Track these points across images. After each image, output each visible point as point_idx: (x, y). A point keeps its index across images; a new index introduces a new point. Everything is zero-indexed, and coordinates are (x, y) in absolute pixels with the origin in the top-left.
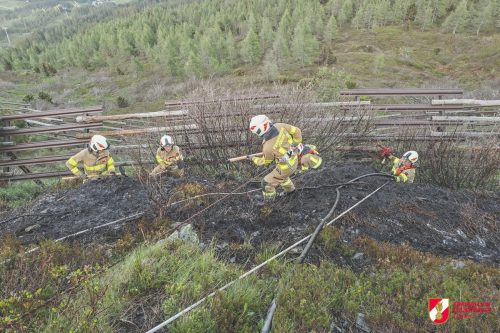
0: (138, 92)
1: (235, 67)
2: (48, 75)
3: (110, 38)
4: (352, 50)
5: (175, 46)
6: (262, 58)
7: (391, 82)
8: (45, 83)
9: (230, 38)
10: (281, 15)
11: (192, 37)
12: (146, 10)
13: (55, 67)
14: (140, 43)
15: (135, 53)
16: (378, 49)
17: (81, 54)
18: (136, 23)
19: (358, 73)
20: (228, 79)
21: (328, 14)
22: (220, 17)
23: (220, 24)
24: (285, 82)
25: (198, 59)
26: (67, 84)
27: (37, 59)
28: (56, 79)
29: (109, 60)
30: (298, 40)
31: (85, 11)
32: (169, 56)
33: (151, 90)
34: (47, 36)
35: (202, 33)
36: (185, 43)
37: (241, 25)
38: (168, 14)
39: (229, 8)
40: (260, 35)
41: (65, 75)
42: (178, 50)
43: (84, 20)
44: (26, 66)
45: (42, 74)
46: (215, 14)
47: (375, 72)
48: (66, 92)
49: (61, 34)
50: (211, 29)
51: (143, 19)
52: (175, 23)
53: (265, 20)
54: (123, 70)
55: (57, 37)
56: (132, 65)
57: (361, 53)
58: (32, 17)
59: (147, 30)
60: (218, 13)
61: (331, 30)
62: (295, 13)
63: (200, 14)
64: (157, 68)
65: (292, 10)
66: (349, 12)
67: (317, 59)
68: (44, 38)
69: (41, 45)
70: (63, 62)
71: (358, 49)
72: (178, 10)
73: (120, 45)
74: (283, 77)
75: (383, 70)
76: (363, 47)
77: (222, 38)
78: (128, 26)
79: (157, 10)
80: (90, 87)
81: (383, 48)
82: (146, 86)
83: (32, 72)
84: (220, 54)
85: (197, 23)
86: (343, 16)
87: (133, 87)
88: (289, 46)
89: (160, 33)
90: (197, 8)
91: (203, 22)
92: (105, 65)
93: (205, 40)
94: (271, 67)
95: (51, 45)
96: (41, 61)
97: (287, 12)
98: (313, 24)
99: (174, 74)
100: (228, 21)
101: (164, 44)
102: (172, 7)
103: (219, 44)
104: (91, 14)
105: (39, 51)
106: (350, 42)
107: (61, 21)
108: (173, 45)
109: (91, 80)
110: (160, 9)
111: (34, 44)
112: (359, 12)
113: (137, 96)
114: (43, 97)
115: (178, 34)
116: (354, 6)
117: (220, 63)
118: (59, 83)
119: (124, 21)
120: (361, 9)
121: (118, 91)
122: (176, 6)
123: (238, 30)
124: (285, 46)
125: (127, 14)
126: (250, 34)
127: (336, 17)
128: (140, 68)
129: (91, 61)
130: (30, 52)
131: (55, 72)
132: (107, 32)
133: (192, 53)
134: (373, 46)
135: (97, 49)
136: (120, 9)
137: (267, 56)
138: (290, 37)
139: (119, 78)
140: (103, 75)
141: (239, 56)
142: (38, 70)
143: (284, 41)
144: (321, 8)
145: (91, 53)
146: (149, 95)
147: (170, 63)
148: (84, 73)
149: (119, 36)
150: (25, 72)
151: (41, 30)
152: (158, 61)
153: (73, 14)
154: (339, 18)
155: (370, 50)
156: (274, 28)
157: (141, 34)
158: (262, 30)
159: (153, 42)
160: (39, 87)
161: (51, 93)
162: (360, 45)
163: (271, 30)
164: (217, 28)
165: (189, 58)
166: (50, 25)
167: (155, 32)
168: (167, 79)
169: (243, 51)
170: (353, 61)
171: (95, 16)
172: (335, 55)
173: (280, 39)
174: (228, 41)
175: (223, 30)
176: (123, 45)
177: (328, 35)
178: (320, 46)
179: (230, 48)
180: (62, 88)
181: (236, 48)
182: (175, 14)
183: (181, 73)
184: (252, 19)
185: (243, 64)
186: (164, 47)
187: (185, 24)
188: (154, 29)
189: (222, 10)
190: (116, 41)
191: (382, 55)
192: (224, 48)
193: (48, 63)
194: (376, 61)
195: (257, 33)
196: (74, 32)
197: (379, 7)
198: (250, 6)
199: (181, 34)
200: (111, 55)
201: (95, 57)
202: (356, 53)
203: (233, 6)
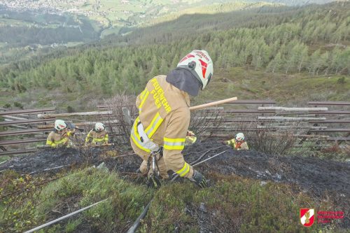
0: (81, 104)
2: (21, 92)
3: (63, 69)
4: (215, 81)
8: (19, 97)
9: (141, 71)
10: (173, 58)
11: (117, 69)
12: (86, 51)
13: (25, 86)
14: (83, 73)
15: (80, 79)
16: (230, 80)
17: (43, 79)
18: (80, 59)
22: (135, 57)
23: (135, 62)
25: (121, 84)
26: (34, 98)
27: (13, 81)
28: (26, 94)
29: (62, 82)
31: (46, 50)
32: (102, 81)
33: (89, 103)
34: (20, 66)
35: (123, 67)
36: (112, 73)
37: (148, 63)
38: (101, 55)
39: (141, 53)
41: (32, 92)
42: (108, 77)
43: (45, 57)
44: (6, 86)
45: (17, 90)
46: (131, 55)
47: (227, 94)
48: (33, 103)
49: (29, 65)
50: (129, 65)
51: (84, 57)
52: (105, 60)
53: (163, 61)
54: (71, 89)
56: (77, 86)
57: (220, 82)
58: (9, 53)
59: (87, 64)
60: (133, 55)
63: (122, 55)
64: (93, 88)
66: (213, 58)
68: (18, 68)
69: (16, 72)
70: (31, 84)
72: (107, 52)
73: (69, 73)
75: (233, 93)
76: (221, 79)
77: (136, 71)
78: (74, 61)
79: (94, 52)
80: (49, 100)
81: (233, 80)
82: (86, 100)
83: (10, 90)
84: (135, 80)
85: (120, 61)
87: (78, 100)
89: (96, 66)
90: (120, 52)
91: (124, 60)
92: (60, 86)
93: (125, 71)
95: (23, 73)
96: (16, 83)
97: (176, 56)
99: (105, 93)
100: (140, 60)
101: (98, 73)
102: (104, 50)
103: (134, 75)
104: (50, 53)
105: (14, 76)
107: (30, 57)
108: (104, 74)
109: (50, 95)
110: (96, 51)
111: (11, 71)
112: (220, 58)
113: (80, 106)
114: (17, 105)
115: (108, 67)
116: (217, 55)
118: (28, 97)
119: (72, 58)
120: (221, 56)
121: (68, 102)
122: (106, 49)
123: (146, 66)
125: (74, 53)
126: (154, 68)
128: (83, 88)
129: (49, 83)
130: (8, 77)
131: (25, 90)
132: (61, 64)
133: (116, 80)
134: (227, 79)
135: (54, 76)
136: (69, 50)
139: (69, 95)
140: (57, 92)
142: (14, 89)
145: (50, 78)
146: (88, 106)
147: (103, 85)
148: (46, 91)
149: (69, 67)
150: (4, 90)
151: (16, 62)
152: (94, 84)
153: (37, 52)
155: (225, 81)
156: (169, 66)
157: (83, 67)
158: (161, 67)
159: (91, 72)
160: (15, 99)
161: (23, 103)
162: (218, 78)
163: (167, 67)
164: (133, 65)
165: (115, 82)
166: (22, 59)
167: (93, 66)
168: (100, 96)
170: (215, 87)
171: (53, 54)
174: (140, 73)
175: (136, 65)
176: (71, 73)
180: (30, 100)
181: (145, 77)
182: (106, 55)
183: (110, 93)
184: (155, 59)
186: (98, 75)
187: (112, 61)
188: (92, 64)
189: (136, 53)
190: (67, 71)
191: (232, 84)
192: (137, 77)
193: (20, 84)
194: (229, 87)
195: (158, 68)
196: (38, 64)
197: (231, 55)
198: (153, 51)
199: (109, 67)
200: (63, 80)
201: (53, 81)
202: (217, 83)
203: (143, 51)
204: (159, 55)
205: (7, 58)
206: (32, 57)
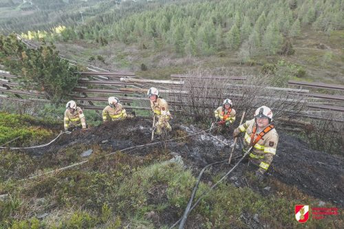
0: (153, 62)
1: (219, 50)
2: (103, 45)
3: (141, 24)
4: (308, 46)
5: (181, 32)
6: (240, 46)
7: (334, 73)
8: (100, 50)
9: (219, 30)
10: (258, 15)
11: (193, 27)
12: (166, 5)
13: (107, 40)
14: (159, 29)
15: (155, 35)
16: (329, 47)
17: (123, 33)
18: (158, 14)
19: (310, 64)
20: (213, 59)
21: (295, 17)
22: (214, 14)
23: (214, 19)
24: (253, 64)
25: (195, 44)
26: (113, 52)
27: (97, 34)
28: (107, 47)
29: (139, 38)
30: (268, 35)
31: (128, 4)
32: (176, 39)
33: (161, 61)
34: (104, 19)
35: (200, 24)
36: (188, 31)
37: (228, 21)
38: (179, 10)
39: (222, 8)
40: (241, 29)
41: (112, 46)
42: (182, 35)
43: (127, 11)
44: (91, 38)
45: (100, 44)
46: (211, 11)
47: (322, 65)
48: (112, 56)
49: (112, 19)
50: (206, 22)
51: (163, 12)
52: (183, 16)
53: (246, 18)
54: (146, 46)
55: (110, 20)
56: (152, 43)
57: (315, 49)
58: (96, 6)
59: (164, 19)
60: (213, 11)
61: (294, 30)
62: (269, 14)
63: (201, 11)
64: (167, 46)
65: (268, 12)
66: (311, 17)
67: (280, 50)
68: (102, 20)
69: (101, 25)
70: (112, 37)
71: (313, 46)
72: (186, 7)
74: (252, 61)
75: (329, 63)
76: (317, 45)
77: (213, 29)
78: (153, 16)
79: (172, 7)
80: (126, 55)
81: (333, 47)
82: (159, 58)
83: (95, 41)
84: (210, 40)
85: (198, 18)
86: (306, 20)
87: (151, 58)
88: (261, 39)
89: (172, 23)
90: (199, 7)
91: (202, 16)
92: (136, 41)
93: (202, 30)
94: (244, 53)
95: (106, 26)
96: (100, 36)
97: (263, 14)
98: (282, 24)
99: (178, 52)
100: (219, 17)
101: (174, 30)
102: (183, 5)
103: (210, 35)
104: (131, 6)
105: (99, 29)
106: (308, 40)
107: (113, 10)
108: (180, 32)
109: (127, 50)
110: (175, 6)
111: (97, 24)
112: (320, 18)
113: (152, 64)
114: (100, 58)
115: (184, 24)
116: (316, 13)
117: (209, 47)
118: (109, 50)
119: (151, 13)
120: (321, 16)
121: (142, 59)
122: (186, 4)
123: (225, 24)
124: (258, 39)
125: (154, 8)
126: (233, 27)
127: (300, 20)
128: (157, 45)
129: (128, 38)
130: (94, 29)
131: (107, 43)
132: (140, 19)
133: (191, 38)
134: (325, 45)
135: (132, 30)
136: (149, 4)
137: (243, 45)
138: (262, 32)
139: (144, 51)
140: (134, 48)
141: (223, 43)
142: (97, 41)
143: (257, 35)
144: (291, 12)
145: (129, 33)
146: (160, 64)
147: (176, 44)
148: (124, 45)
149: (147, 22)
150: (90, 41)
151: (101, 15)
152: (168, 42)
153: (120, 6)
154: (303, 21)
155: (322, 47)
156: (252, 25)
157: (160, 22)
158: (243, 26)
159: (167, 28)
160: (98, 51)
161: (104, 56)
162: (313, 43)
163: (249, 26)
164: (211, 22)
165: (189, 41)
166: (106, 12)
167: (169, 21)
168: (173, 55)
169: (226, 40)
170: (308, 54)
171: (133, 8)
172: (294, 49)
173: (255, 33)
174: (217, 32)
175: (215, 23)
176: (148, 29)
177: (292, 33)
178: (284, 41)
179: (218, 37)
180: (110, 54)
181: (222, 37)
182: (184, 10)
183: (182, 52)
184: (237, 17)
185: (225, 48)
186: (174, 33)
187: (190, 17)
188: (169, 19)
189: (216, 9)
190: (145, 26)
191: (331, 52)
192: (213, 36)
193: (103, 37)
194: (325, 57)
195: (239, 27)
196: (120, 18)
197: (336, 15)
198: (237, 7)
199: (186, 24)
200: (140, 36)
201: (131, 36)
202: (310, 49)
203: (224, 6)
204: (243, 12)
205: (94, 11)
206: (115, 10)
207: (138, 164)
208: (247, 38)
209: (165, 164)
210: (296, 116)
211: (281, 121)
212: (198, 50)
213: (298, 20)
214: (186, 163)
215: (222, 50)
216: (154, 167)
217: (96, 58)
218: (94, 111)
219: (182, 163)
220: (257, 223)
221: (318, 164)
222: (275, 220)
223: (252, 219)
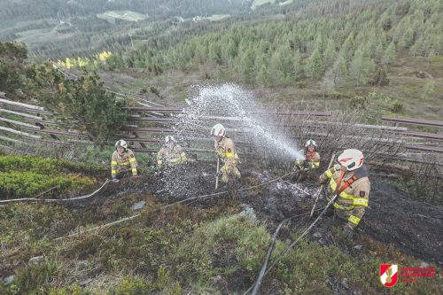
1: (297, 80)
2: (157, 74)
3: (203, 49)
4: (405, 75)
5: (252, 59)
6: (322, 75)
7: (437, 107)
8: (155, 80)
9: (297, 56)
10: (345, 38)
11: (266, 52)
12: (233, 26)
13: (162, 68)
14: (225, 54)
15: (220, 62)
16: (430, 76)
17: (182, 60)
18: (223, 37)
19: (407, 96)
20: (290, 90)
21: (389, 39)
22: (291, 37)
23: (291, 42)
24: (339, 97)
25: (268, 71)
26: (170, 83)
27: (150, 61)
28: (162, 77)
29: (200, 66)
30: (357, 62)
31: (187, 25)
32: (245, 67)
34: (158, 43)
35: (274, 49)
36: (259, 57)
37: (308, 44)
38: (249, 32)
39: (301, 29)
40: (324, 54)
41: (168, 75)
42: (253, 62)
43: (186, 33)
44: (143, 66)
45: (153, 73)
46: (288, 33)
47: (423, 97)
48: (169, 88)
49: (168, 43)
50: (282, 47)
51: (229, 34)
52: (253, 39)
53: (331, 41)
54: (210, 75)
55: (165, 45)
56: (217, 71)
57: (414, 78)
58: (149, 28)
59: (231, 43)
60: (290, 32)
61: (389, 54)
62: (358, 37)
63: (276, 32)
64: (235, 75)
65: (356, 34)
66: (409, 40)
67: (372, 80)
68: (156, 45)
69: (154, 50)
70: (168, 65)
71: (411, 74)
72: (258, 28)
73: (210, 54)
74: (337, 93)
75: (431, 95)
76: (416, 73)
77: (291, 55)
78: (217, 39)
79: (241, 28)
80: (185, 86)
81: (435, 75)
83: (147, 70)
84: (286, 67)
85: (272, 41)
86: (402, 43)
88: (348, 66)
89: (241, 47)
90: (273, 28)
91: (277, 40)
92: (197, 70)
93: (276, 55)
94: (328, 84)
95: (161, 51)
96: (153, 63)
97: (351, 36)
98: (373, 48)
99: (248, 82)
100: (298, 40)
101: (243, 56)
102: (253, 26)
103: (287, 61)
104: (191, 28)
105: (152, 55)
106: (405, 67)
107: (169, 32)
108: (250, 58)
109: (186, 81)
110: (244, 27)
111: (150, 49)
112: (419, 41)
114: (153, 91)
115: (255, 49)
116: (415, 35)
117: (286, 76)
118: (164, 81)
119: (215, 35)
120: (421, 38)
122: (257, 24)
123: (305, 48)
124: (344, 66)
125: (217, 30)
126: (315, 52)
127: (396, 43)
128: (222, 75)
129: (187, 65)
130: (146, 55)
131: (162, 72)
132: (202, 43)
133: (264, 66)
134: (427, 73)
135: (193, 57)
136: (213, 25)
137: (327, 74)
138: (349, 59)
139: (207, 81)
140: (195, 78)
141: (302, 71)
142: (150, 70)
143: (344, 61)
144: (384, 34)
145: (188, 60)
147: (246, 72)
148: (182, 75)
149: (210, 47)
150: (142, 70)
151: (155, 38)
152: (236, 70)
153: (178, 27)
154: (399, 44)
155: (423, 76)
156: (337, 49)
157: (226, 47)
158: (327, 50)
159: (234, 54)
160: (151, 82)
161: (158, 88)
162: (411, 71)
163: (334, 51)
164: (287, 46)
165: (261, 69)
166: (161, 35)
167: (237, 46)
169: (306, 67)
170: (404, 85)
171: (194, 30)
172: (388, 78)
173: (341, 60)
174: (294, 58)
175: (292, 47)
176: (212, 55)
177: (385, 59)
178: (376, 68)
179: (296, 64)
180: (166, 85)
181: (301, 64)
182: (255, 31)
183: (253, 82)
184: (319, 39)
185: (305, 78)
186: (242, 59)
187: (262, 40)
188: (237, 43)
189: (294, 30)
190: (207, 51)
191: (434, 82)
192: (291, 63)
193: (157, 65)
194: (426, 87)
195: (322, 52)
196: (178, 41)
197: (438, 37)
198: (319, 28)
199: (257, 49)
200: (202, 63)
201: (191, 63)
202: (408, 78)
203: (304, 27)
204: (326, 34)
205: (146, 33)
206: (172, 33)
207: (200, 219)
208: (331, 65)
209: (234, 218)
210: (391, 159)
211: (374, 165)
212: (272, 80)
213: (392, 43)
214: (259, 217)
215: (301, 79)
216: (220, 222)
217: (149, 90)
218: (147, 155)
219: (254, 216)
220: (346, 289)
221: (418, 217)
222: (368, 285)
223: (340, 284)
